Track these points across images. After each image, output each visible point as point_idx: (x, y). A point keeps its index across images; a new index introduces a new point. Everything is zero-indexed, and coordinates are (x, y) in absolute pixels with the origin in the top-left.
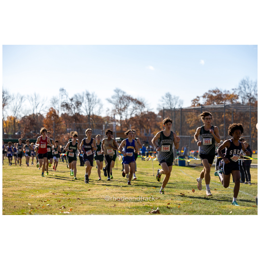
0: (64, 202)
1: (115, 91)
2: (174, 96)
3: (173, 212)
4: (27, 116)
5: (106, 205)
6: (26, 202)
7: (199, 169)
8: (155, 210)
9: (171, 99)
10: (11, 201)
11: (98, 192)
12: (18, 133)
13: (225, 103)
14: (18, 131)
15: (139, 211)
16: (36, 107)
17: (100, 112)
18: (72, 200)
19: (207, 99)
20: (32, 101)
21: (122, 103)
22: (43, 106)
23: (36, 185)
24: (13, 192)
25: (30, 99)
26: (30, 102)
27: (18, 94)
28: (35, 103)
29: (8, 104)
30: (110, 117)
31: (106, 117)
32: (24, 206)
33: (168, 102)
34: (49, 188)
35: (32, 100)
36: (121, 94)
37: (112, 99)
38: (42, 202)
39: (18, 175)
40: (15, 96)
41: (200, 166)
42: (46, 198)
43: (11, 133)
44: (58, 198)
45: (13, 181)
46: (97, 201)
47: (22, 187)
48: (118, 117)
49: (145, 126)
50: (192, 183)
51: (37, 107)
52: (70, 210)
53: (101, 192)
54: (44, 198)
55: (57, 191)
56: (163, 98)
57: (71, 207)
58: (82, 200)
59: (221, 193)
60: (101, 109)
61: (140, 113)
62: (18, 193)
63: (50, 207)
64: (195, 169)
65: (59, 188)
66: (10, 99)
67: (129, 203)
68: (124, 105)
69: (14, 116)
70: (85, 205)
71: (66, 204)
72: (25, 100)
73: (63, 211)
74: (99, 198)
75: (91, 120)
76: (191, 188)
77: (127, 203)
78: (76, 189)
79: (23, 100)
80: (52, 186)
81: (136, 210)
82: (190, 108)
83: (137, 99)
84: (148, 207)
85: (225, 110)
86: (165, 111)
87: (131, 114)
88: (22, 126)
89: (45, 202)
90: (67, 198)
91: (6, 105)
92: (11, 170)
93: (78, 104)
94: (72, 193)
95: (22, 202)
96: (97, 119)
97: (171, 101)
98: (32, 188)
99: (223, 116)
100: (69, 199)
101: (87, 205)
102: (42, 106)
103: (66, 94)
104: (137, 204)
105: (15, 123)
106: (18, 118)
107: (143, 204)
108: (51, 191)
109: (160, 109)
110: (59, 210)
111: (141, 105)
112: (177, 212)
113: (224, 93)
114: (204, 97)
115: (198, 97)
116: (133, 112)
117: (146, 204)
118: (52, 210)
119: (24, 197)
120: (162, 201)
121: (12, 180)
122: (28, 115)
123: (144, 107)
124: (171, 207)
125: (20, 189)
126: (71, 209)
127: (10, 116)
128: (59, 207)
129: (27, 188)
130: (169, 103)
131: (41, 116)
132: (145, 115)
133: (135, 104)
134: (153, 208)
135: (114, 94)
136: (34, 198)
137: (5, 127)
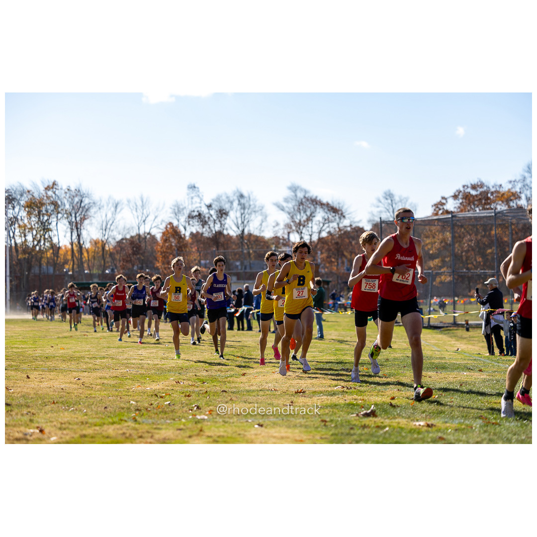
0: (197, 399)
1: (290, 188)
2: (400, 197)
3: (401, 414)
4: (126, 239)
5: (275, 402)
6: (127, 398)
7: (448, 333)
8: (368, 410)
9: (393, 202)
10: (99, 398)
11: (260, 378)
12: (110, 270)
13: (496, 209)
14: (111, 267)
15: (337, 412)
16: (144, 221)
17: (262, 229)
18: (212, 394)
19: (461, 201)
20: (136, 211)
21: (302, 212)
22: (156, 220)
23: (146, 366)
24: (103, 381)
25: (133, 207)
26: (132, 213)
27: (110, 198)
28: (141, 214)
29: (90, 217)
30: (281, 237)
31: (273, 237)
32: (122, 405)
33: (388, 208)
34: (169, 371)
35: (136, 209)
36: (300, 195)
37: (285, 204)
38: (156, 398)
39: (112, 349)
40: (104, 203)
41: (450, 327)
42: (163, 391)
43: (97, 271)
44: (186, 389)
45: (103, 361)
46: (258, 396)
47: (118, 371)
48: (295, 238)
49: (345, 253)
50: (437, 358)
51: (146, 222)
52: (209, 412)
53: (265, 377)
54: (160, 391)
55: (185, 377)
56: (380, 202)
57: (211, 408)
58: (231, 394)
59: (491, 377)
60: (263, 224)
61: (337, 230)
62: (113, 382)
63: (172, 408)
64: (441, 333)
65: (187, 371)
66: (94, 208)
67: (319, 398)
68: (307, 215)
69: (103, 239)
70: (237, 403)
71: (201, 401)
72: (121, 210)
73: (195, 415)
74: (263, 388)
75: (246, 243)
76: (434, 368)
77: (315, 399)
78: (219, 373)
79: (118, 210)
80: (174, 367)
81: (331, 410)
82: (430, 218)
83: (330, 202)
84: (353, 405)
85: (495, 222)
86: (383, 225)
87: (320, 232)
88: (118, 258)
89: (162, 397)
90: (202, 390)
91: (88, 218)
92: (97, 338)
93: (222, 213)
94: (211, 381)
95: (119, 398)
96: (257, 241)
97: (394, 205)
98: (137, 371)
99: (493, 232)
100: (206, 392)
101: (240, 402)
102: (154, 220)
103: (199, 196)
104: (335, 400)
105: (105, 251)
106: (110, 242)
107: (345, 400)
108: (172, 377)
109: (374, 221)
110: (188, 413)
111: (338, 214)
112: (409, 414)
113: (493, 190)
114: (455, 197)
115: (443, 198)
116: (324, 228)
117: (350, 399)
118: (175, 412)
119: (122, 390)
120: (380, 393)
121: (101, 358)
122: (128, 237)
123: (344, 217)
124: (398, 404)
125: (114, 375)
126: (211, 411)
127: (95, 238)
128: (189, 407)
129: (129, 372)
130: (391, 210)
131: (153, 238)
132: (346, 233)
133: (327, 213)
134: (363, 407)
135: (289, 194)
136: (141, 391)
137: (86, 260)
